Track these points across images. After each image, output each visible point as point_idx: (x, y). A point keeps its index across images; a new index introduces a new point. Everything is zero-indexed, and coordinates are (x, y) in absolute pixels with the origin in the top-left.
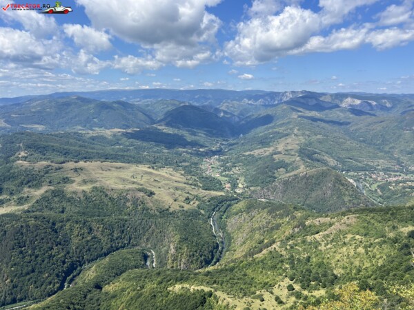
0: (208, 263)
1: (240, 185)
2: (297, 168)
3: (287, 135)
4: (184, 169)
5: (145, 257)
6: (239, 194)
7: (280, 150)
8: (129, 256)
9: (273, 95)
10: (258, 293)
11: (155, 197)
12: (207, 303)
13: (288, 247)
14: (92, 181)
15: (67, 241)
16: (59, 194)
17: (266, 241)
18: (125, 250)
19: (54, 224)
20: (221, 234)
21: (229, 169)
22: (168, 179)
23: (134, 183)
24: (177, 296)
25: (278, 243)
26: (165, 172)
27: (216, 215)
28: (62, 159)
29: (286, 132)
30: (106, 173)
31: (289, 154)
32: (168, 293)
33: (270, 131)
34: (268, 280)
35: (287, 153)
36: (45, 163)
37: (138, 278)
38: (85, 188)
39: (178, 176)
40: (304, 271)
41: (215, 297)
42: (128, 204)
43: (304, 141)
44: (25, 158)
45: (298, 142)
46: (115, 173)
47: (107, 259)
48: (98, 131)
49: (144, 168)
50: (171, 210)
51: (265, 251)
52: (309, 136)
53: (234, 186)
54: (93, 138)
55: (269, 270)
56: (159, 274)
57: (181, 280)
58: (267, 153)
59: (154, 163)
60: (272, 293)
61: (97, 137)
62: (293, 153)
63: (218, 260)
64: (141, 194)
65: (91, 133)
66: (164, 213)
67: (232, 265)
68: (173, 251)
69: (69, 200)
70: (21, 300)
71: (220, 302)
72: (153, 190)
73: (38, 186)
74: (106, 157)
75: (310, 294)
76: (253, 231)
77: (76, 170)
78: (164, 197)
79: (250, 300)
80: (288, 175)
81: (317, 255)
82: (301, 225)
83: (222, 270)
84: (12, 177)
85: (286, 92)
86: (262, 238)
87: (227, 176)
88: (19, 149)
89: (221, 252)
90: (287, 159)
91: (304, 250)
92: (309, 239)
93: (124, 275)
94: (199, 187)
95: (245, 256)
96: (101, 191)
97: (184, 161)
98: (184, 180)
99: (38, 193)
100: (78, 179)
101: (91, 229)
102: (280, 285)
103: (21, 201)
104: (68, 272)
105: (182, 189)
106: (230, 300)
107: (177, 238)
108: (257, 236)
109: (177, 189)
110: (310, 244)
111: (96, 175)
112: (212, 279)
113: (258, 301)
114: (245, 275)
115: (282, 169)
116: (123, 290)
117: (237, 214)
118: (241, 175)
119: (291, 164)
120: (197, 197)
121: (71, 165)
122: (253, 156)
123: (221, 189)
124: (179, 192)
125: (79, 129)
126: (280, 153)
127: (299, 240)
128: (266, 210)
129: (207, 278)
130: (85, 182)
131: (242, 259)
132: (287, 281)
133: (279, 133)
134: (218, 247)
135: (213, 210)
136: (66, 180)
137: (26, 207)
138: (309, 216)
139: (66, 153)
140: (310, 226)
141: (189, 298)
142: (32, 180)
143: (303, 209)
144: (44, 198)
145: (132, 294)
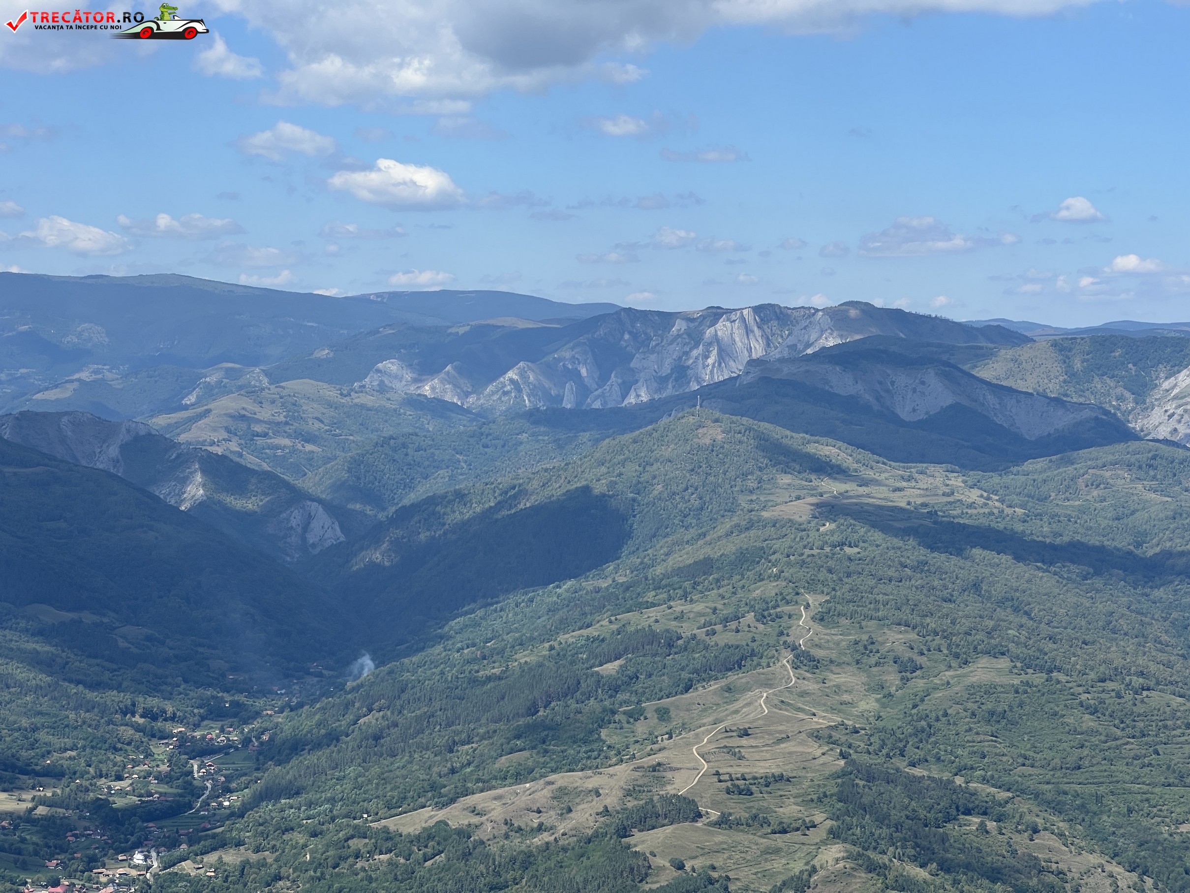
3: (736, 660)
9: (612, 335)
29: (724, 638)
33: (603, 627)
35: (738, 810)
43: (869, 704)
45: (823, 720)
52: (908, 668)
58: (584, 817)
85: (715, 314)
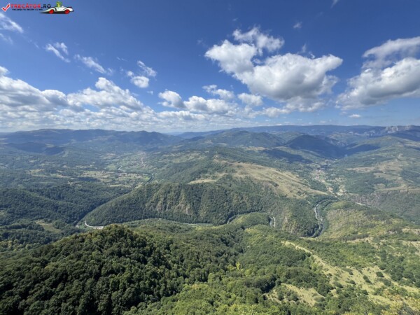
0: (310, 235)
1: (341, 190)
2: (398, 185)
3: (390, 159)
4: (299, 173)
5: (269, 220)
6: (339, 196)
7: (381, 170)
8: (261, 217)
9: (378, 129)
10: (348, 267)
11: (279, 187)
12: (306, 260)
13: (381, 244)
14: (246, 173)
15: (231, 201)
16: (229, 177)
17: (359, 233)
18: (258, 213)
19: (226, 191)
20: (322, 220)
21: (333, 178)
22: (288, 179)
23: (267, 177)
24: (286, 248)
25: (372, 238)
26: (286, 174)
27: (319, 206)
28: (233, 160)
29: (388, 157)
30: (253, 170)
31: (390, 174)
32: (281, 244)
33: (373, 155)
34: (358, 261)
36: (225, 162)
37: (264, 230)
38: (242, 176)
39: (295, 178)
40: (396, 266)
41: (313, 258)
42: (263, 188)
43: (408, 165)
44: (217, 158)
45: (400, 166)
46: (257, 171)
47: (249, 215)
48: (251, 148)
49: (273, 170)
50: (288, 197)
51: (357, 240)
52: (414, 162)
53: (336, 190)
54: (248, 151)
55: (361, 255)
56: (276, 231)
57: (290, 239)
58: (368, 171)
59: (280, 168)
60: (361, 272)
61: (251, 151)
62: (395, 173)
63: (317, 236)
64: (270, 184)
65: (248, 149)
66: (284, 198)
67: (328, 241)
68: (286, 221)
69: (234, 181)
70: (209, 223)
71: (316, 263)
72: (278, 183)
73: (221, 172)
74: (254, 162)
75: (401, 287)
76: (348, 223)
77: (238, 167)
78: (284, 189)
79: (340, 270)
80: (387, 189)
81: (413, 259)
82: (398, 230)
83: (319, 243)
84: (212, 166)
85: (392, 127)
86: (356, 230)
87: (331, 182)
88: (215, 154)
89: (320, 231)
90: (388, 178)
91: (398, 250)
92: (404, 243)
93: (256, 226)
94: (308, 186)
95: (340, 239)
96: (249, 179)
97: (300, 169)
98: (298, 180)
99: (221, 175)
100: (239, 171)
101: (242, 198)
102: (369, 269)
103: (214, 178)
104: (230, 216)
105: (297, 186)
106: (324, 264)
107: (290, 214)
108: (352, 228)
109: (292, 185)
110: (405, 247)
111: (248, 170)
112: (311, 245)
113: (348, 273)
114: (338, 252)
115: (381, 184)
116: (255, 234)
117: (336, 209)
118: (343, 183)
119: (391, 181)
120: (306, 193)
121: (236, 164)
122: (354, 172)
123: (326, 191)
124: (294, 187)
125: (242, 146)
126: (381, 172)
127: (394, 241)
128: (362, 211)
129: (309, 244)
130: (242, 173)
131: (336, 240)
132: (377, 269)
133: (381, 157)
134: (318, 227)
135: (317, 203)
136: (233, 171)
137: (215, 181)
138: (407, 225)
139: (235, 158)
140: (407, 233)
141: (294, 252)
142: (219, 169)
143: (401, 218)
144: (223, 178)
145: (260, 238)
